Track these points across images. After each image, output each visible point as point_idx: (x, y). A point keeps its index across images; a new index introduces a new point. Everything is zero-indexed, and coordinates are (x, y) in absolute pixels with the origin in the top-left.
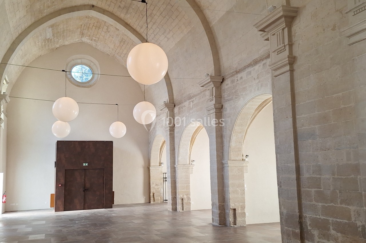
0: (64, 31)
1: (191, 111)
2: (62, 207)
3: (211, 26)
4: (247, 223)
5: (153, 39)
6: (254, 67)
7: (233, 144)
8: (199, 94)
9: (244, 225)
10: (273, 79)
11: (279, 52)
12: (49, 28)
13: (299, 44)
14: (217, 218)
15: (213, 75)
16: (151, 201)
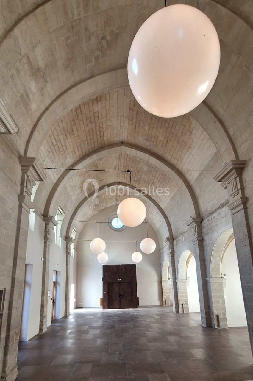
0: (105, 199)
1: (184, 243)
2: (106, 307)
3: (191, 184)
4: (228, 326)
5: (156, 198)
6: (222, 209)
7: (213, 266)
8: (188, 231)
9: (226, 328)
10: (232, 216)
11: (234, 195)
12: (96, 198)
13: (249, 187)
14: (205, 321)
15: (195, 217)
16: (164, 304)
